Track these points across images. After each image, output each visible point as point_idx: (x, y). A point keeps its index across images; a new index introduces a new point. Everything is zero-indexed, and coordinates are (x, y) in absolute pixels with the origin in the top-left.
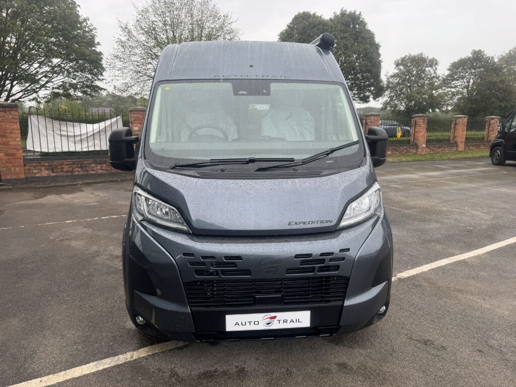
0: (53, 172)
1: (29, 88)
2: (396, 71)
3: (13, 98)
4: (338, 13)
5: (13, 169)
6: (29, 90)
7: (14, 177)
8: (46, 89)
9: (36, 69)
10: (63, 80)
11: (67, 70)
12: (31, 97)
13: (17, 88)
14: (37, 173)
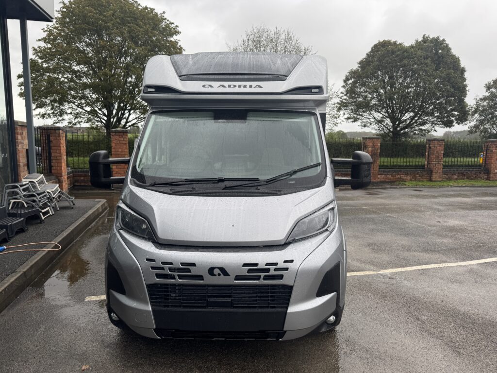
1: (142, 116)
2: (487, 94)
3: (130, 124)
4: (420, 39)
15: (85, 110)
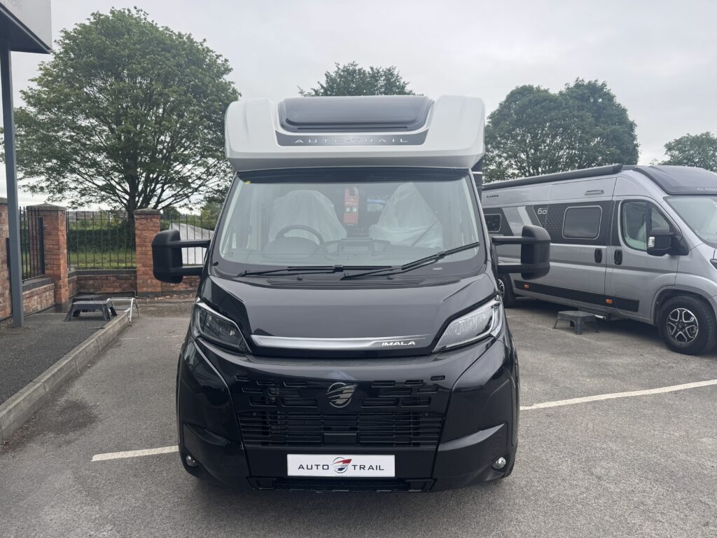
0: (191, 286)
1: (181, 193)
3: (163, 204)
4: (572, 85)
5: (149, 281)
6: (180, 195)
7: (150, 290)
8: (200, 194)
9: (189, 170)
10: (218, 182)
11: (224, 171)
12: (182, 203)
13: (168, 193)
14: (173, 287)
15: (96, 185)
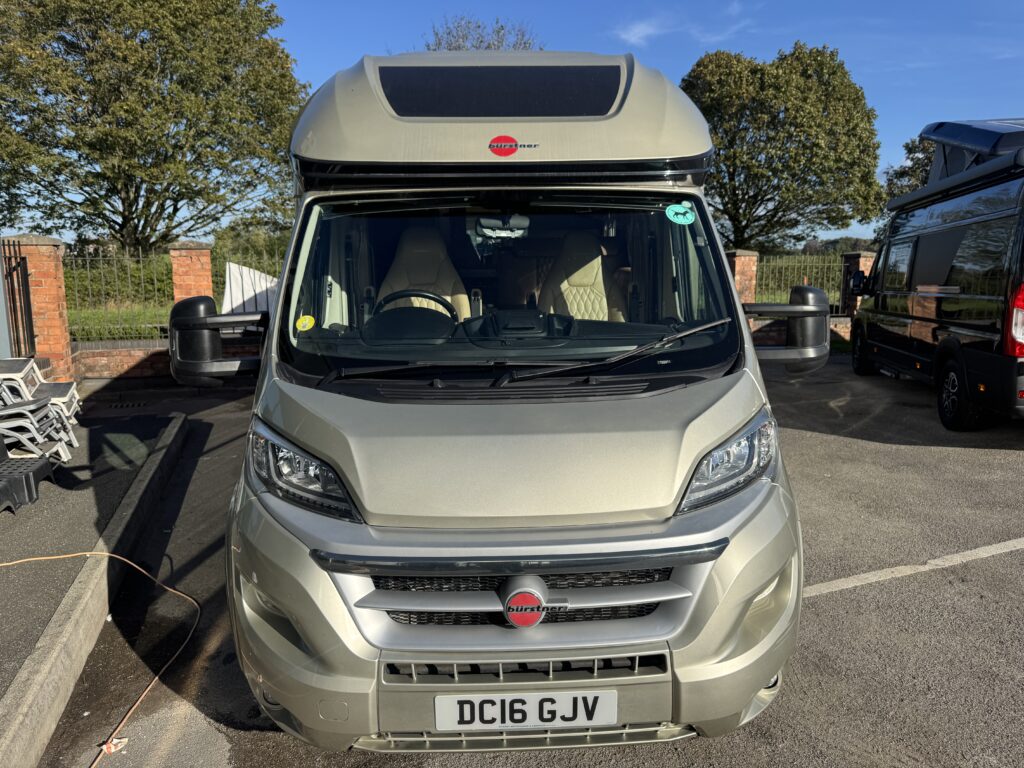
2: (908, 163)
4: (788, 51)
8: (233, 214)
12: (207, 229)
15: (69, 201)
